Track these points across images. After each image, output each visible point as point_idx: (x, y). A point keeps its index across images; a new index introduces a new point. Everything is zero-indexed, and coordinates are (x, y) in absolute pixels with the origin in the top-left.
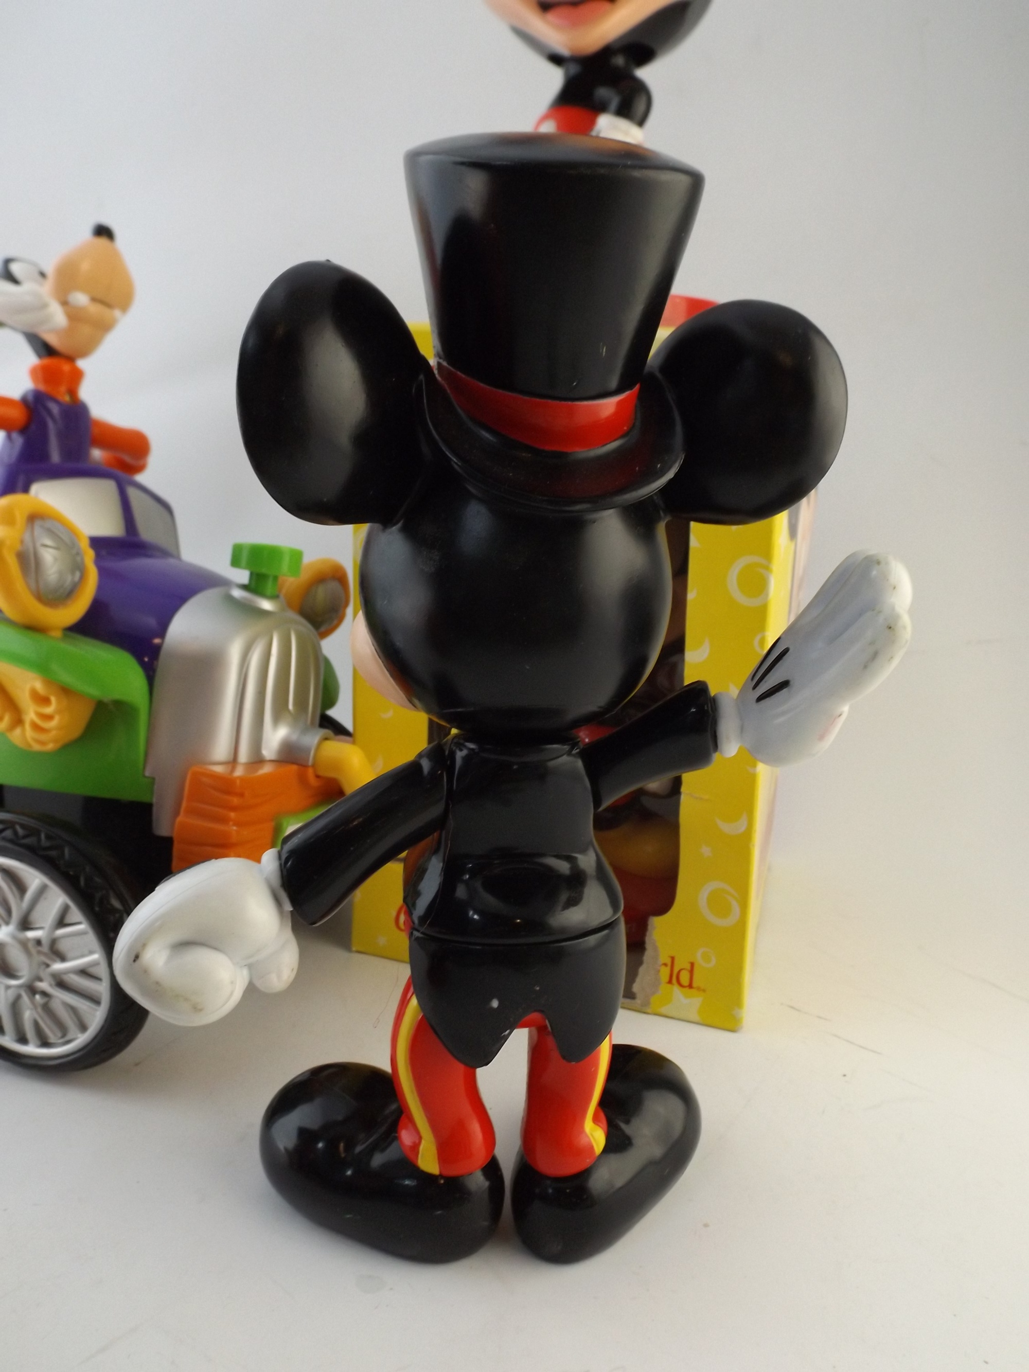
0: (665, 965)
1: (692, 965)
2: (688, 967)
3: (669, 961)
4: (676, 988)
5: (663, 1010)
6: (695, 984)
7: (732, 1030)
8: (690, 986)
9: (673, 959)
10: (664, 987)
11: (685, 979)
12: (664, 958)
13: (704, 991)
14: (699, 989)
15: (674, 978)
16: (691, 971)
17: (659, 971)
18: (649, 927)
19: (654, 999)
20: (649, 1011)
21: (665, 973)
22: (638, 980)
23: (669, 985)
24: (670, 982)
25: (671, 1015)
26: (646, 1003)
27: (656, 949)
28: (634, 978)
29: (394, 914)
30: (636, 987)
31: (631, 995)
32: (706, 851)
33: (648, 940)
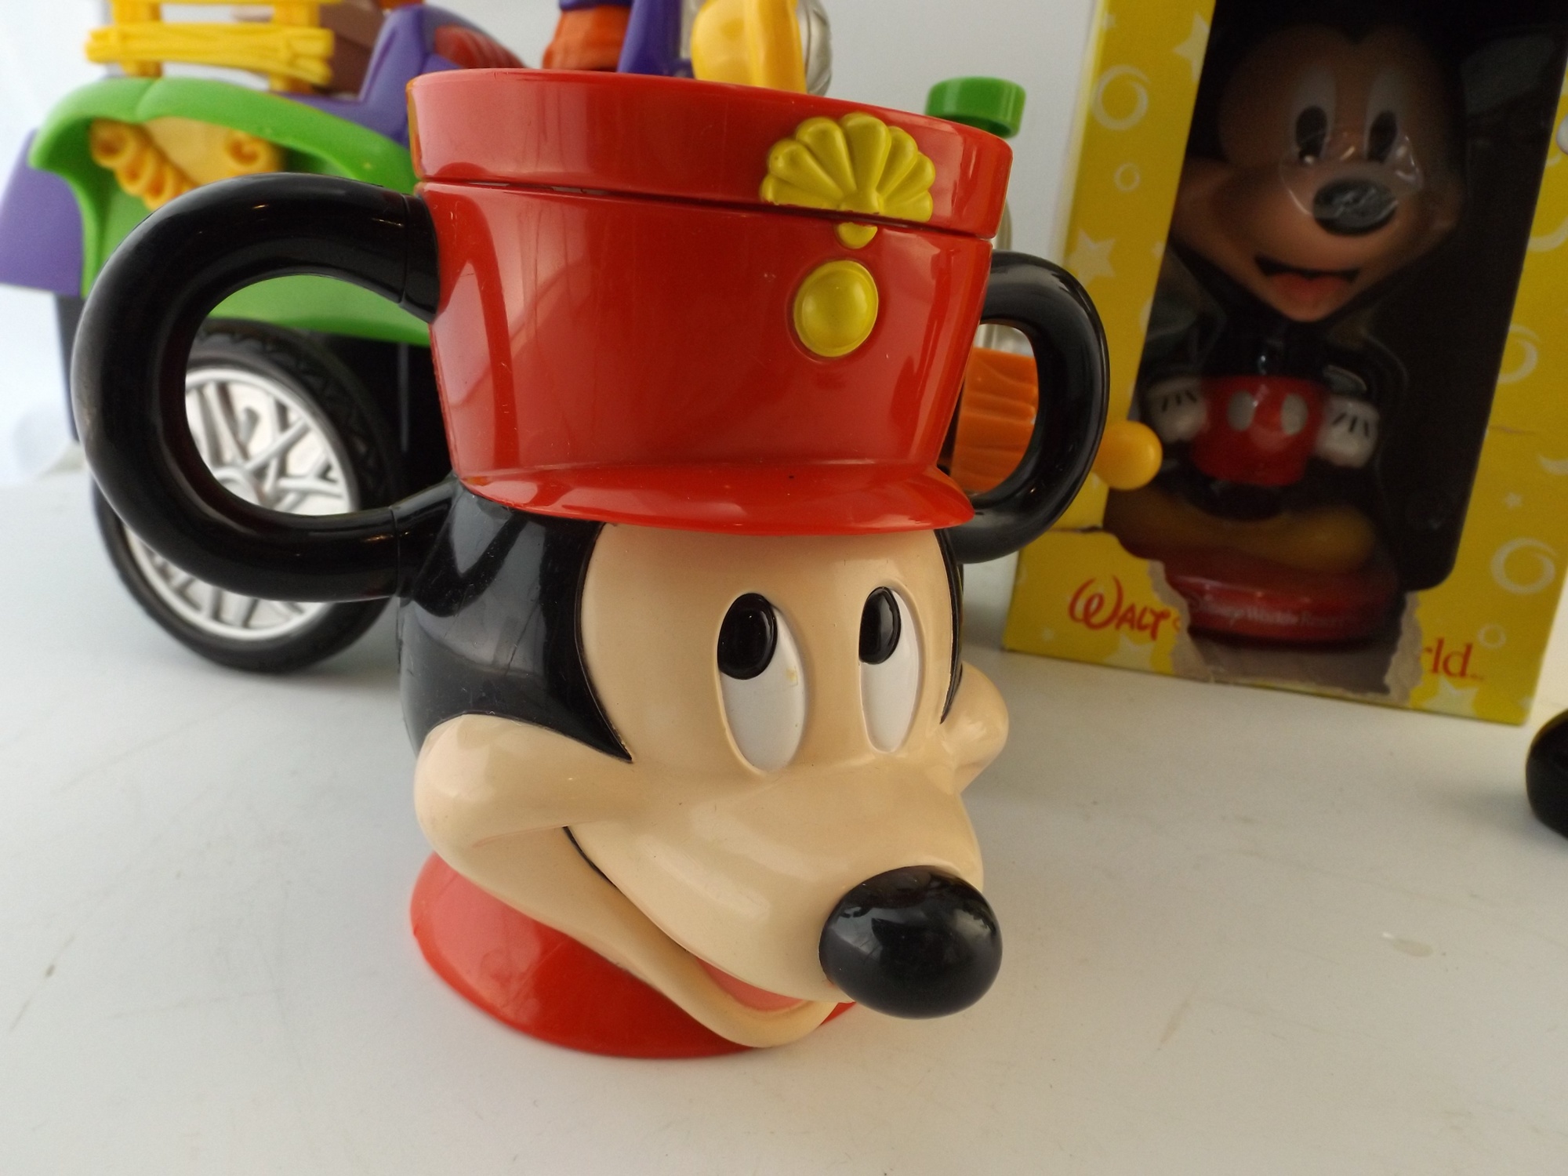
0: (1429, 650)
1: (1469, 648)
2: (1463, 650)
4: (1443, 680)
5: (1426, 705)
6: (1469, 671)
8: (1463, 673)
9: (1441, 643)
10: (1427, 677)
11: (1455, 665)
12: (1428, 640)
13: (1482, 678)
15: (1441, 665)
17: (1419, 658)
18: (1408, 606)
19: (1414, 693)
20: (1410, 706)
21: (1427, 661)
22: (1391, 670)
23: (1433, 675)
24: (1435, 669)
25: (1435, 710)
26: (1405, 695)
27: (1416, 629)
28: (1383, 668)
29: (1069, 599)
30: (1389, 679)
31: (1384, 690)
32: (1514, 501)
33: (1405, 621)
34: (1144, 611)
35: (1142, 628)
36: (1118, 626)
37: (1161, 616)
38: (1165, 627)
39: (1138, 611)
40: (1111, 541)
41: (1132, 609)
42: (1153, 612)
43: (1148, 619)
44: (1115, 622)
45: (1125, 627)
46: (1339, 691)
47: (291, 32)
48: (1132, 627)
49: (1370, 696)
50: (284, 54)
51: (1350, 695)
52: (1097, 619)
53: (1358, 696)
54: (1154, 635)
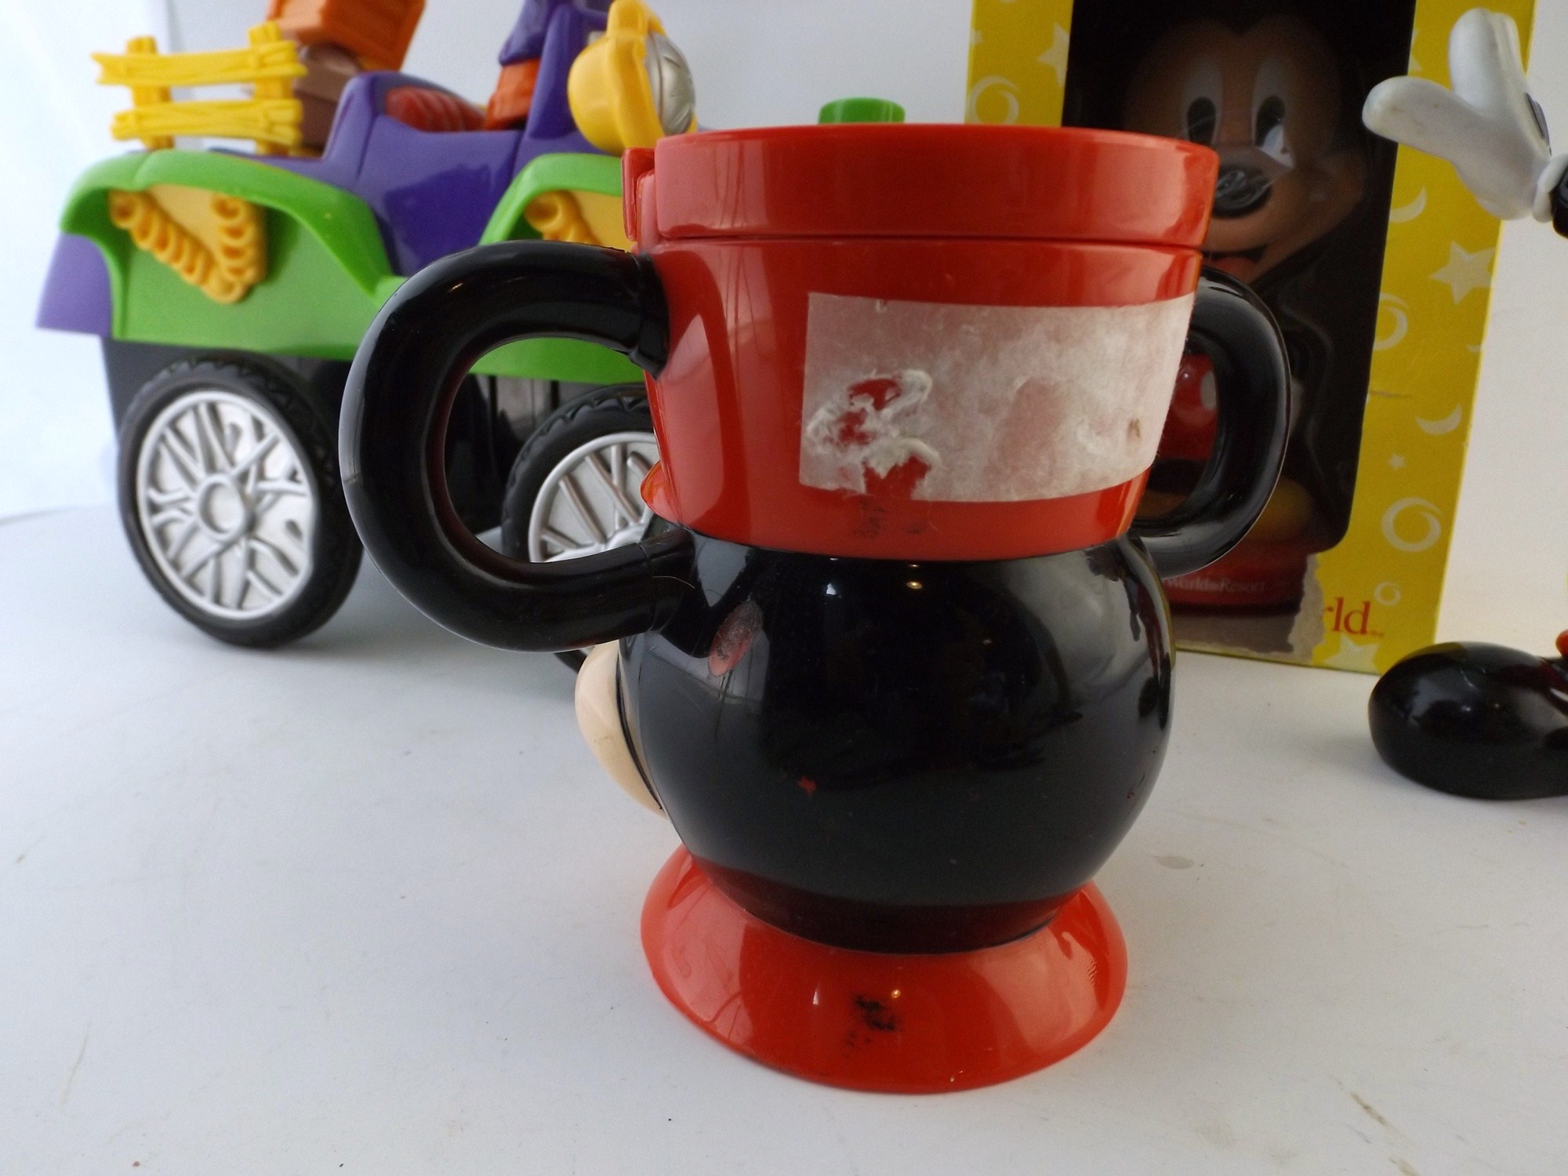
0: (1330, 609)
1: (1367, 605)
2: (1362, 608)
3: (1335, 605)
4: (1344, 636)
5: (1328, 662)
8: (1363, 631)
9: (1341, 601)
10: (1329, 635)
11: (1356, 623)
12: (1329, 600)
13: (1381, 635)
15: (1342, 623)
16: (1365, 615)
17: (1321, 617)
18: (1309, 567)
19: (1318, 651)
20: (1311, 663)
21: (1329, 619)
22: (1294, 630)
23: (1336, 633)
24: (1337, 628)
25: (1337, 665)
26: (1308, 654)
27: (1317, 590)
28: (1287, 629)
30: (1292, 638)
31: (1287, 648)
32: (1397, 462)
33: (1307, 583)
46: (1244, 651)
47: (267, 104)
49: (1274, 655)
50: (262, 123)
51: (1255, 654)
53: (1262, 655)
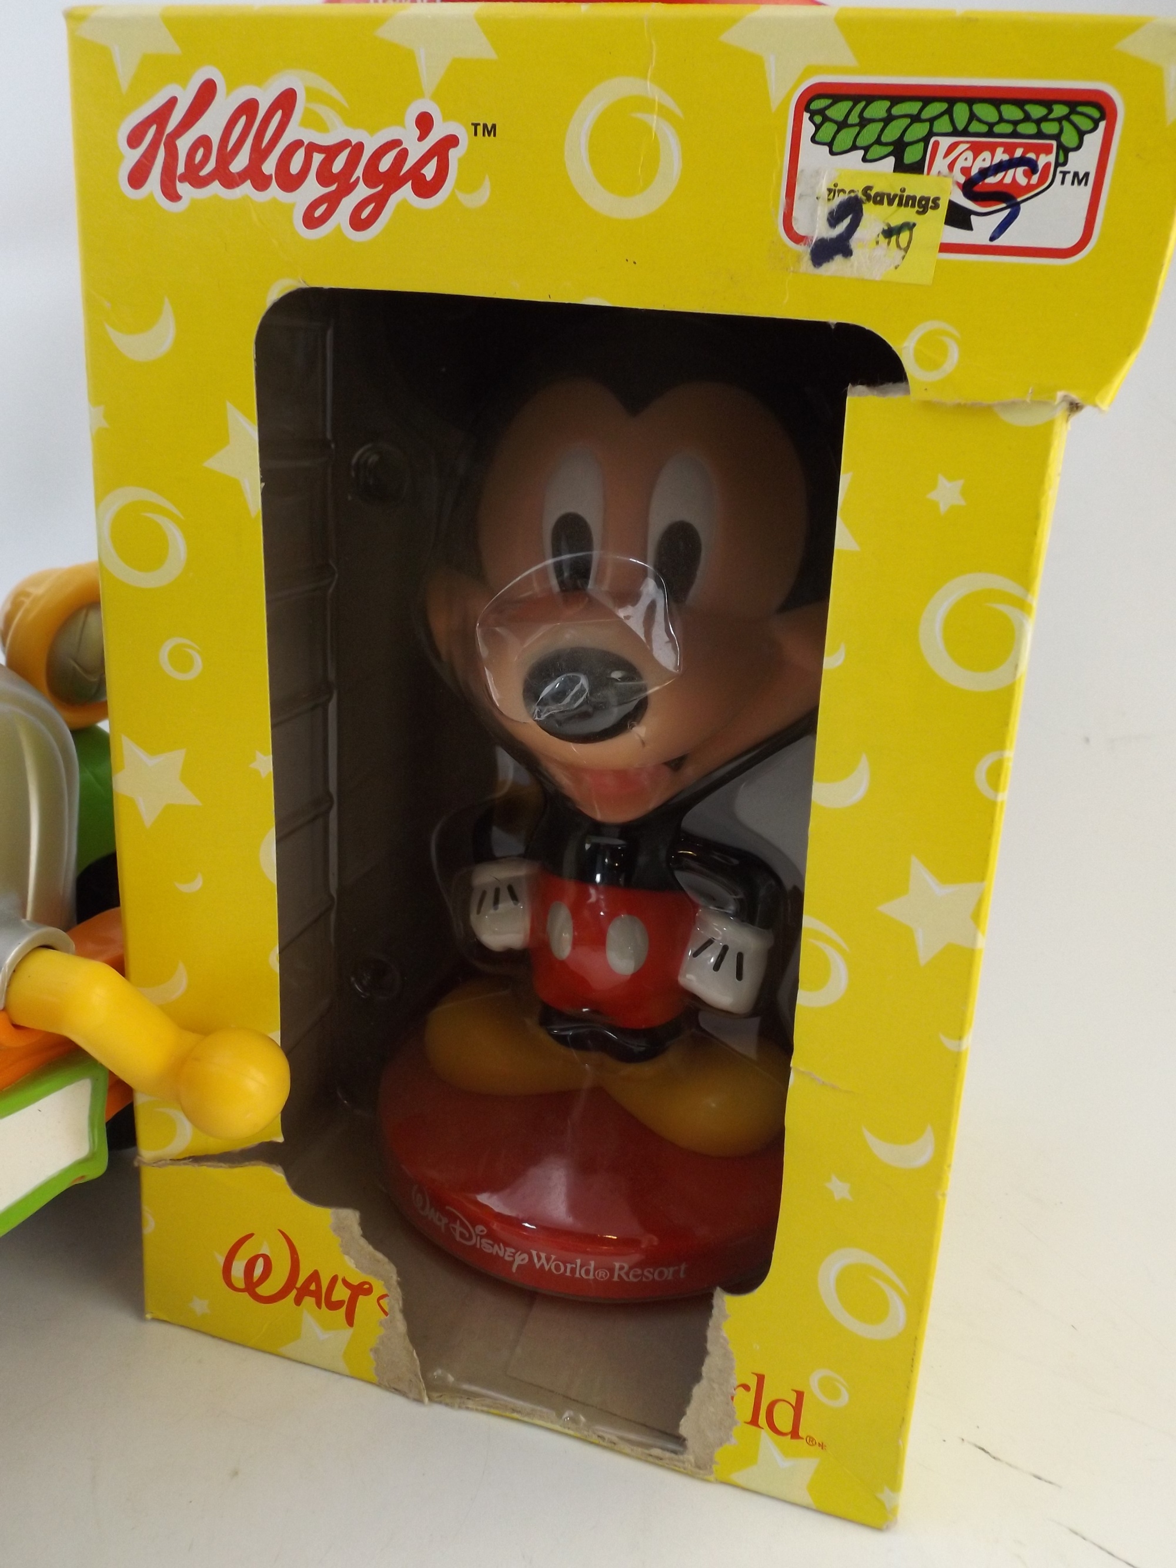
0: (747, 1388)
1: (800, 1395)
3: (753, 1383)
4: (765, 1434)
5: (737, 1477)
6: (801, 1433)
7: (878, 1529)
8: (795, 1434)
9: (761, 1379)
10: (742, 1431)
11: (784, 1418)
12: (743, 1374)
13: (822, 1446)
14: (811, 1441)
15: (762, 1416)
16: (797, 1407)
17: (731, 1398)
19: (719, 1454)
20: (711, 1476)
21: (744, 1403)
22: (691, 1411)
23: (753, 1428)
24: (754, 1422)
25: (753, 1486)
26: (708, 1459)
27: (727, 1355)
29: (221, 1260)
30: (685, 1427)
31: (678, 1441)
32: (839, 1189)
33: (711, 1335)
34: (334, 1280)
35: (334, 1306)
36: (298, 1301)
37: (360, 1290)
38: (365, 1305)
39: (325, 1284)
40: (274, 1177)
41: (315, 1277)
42: (345, 1282)
43: (341, 1293)
44: (294, 1293)
45: (309, 1301)
46: (609, 1438)
48: (319, 1305)
49: (658, 1450)
51: (626, 1446)
52: (264, 1290)
53: (638, 1449)
54: (350, 1319)
